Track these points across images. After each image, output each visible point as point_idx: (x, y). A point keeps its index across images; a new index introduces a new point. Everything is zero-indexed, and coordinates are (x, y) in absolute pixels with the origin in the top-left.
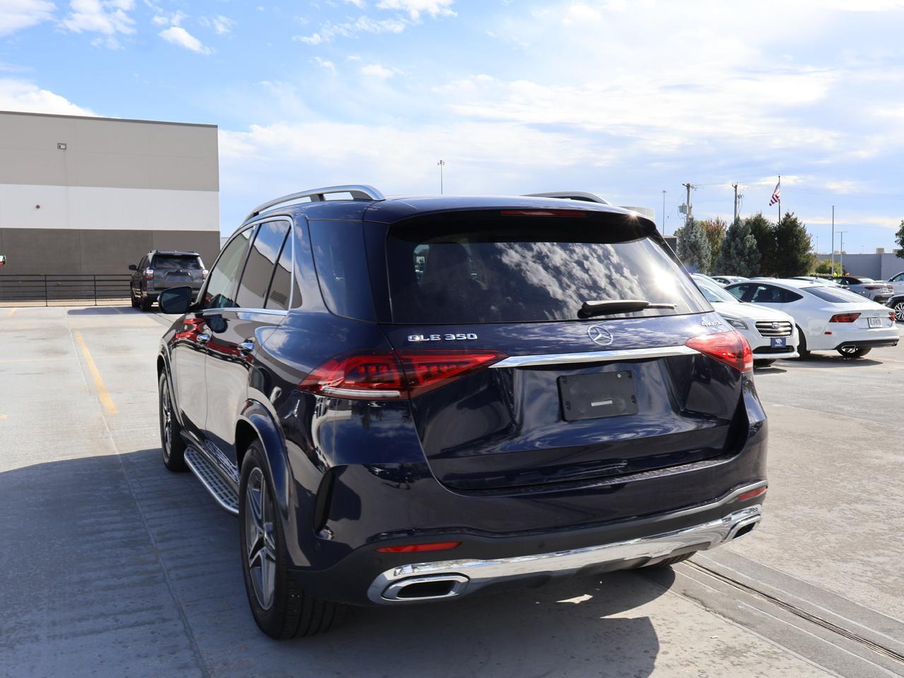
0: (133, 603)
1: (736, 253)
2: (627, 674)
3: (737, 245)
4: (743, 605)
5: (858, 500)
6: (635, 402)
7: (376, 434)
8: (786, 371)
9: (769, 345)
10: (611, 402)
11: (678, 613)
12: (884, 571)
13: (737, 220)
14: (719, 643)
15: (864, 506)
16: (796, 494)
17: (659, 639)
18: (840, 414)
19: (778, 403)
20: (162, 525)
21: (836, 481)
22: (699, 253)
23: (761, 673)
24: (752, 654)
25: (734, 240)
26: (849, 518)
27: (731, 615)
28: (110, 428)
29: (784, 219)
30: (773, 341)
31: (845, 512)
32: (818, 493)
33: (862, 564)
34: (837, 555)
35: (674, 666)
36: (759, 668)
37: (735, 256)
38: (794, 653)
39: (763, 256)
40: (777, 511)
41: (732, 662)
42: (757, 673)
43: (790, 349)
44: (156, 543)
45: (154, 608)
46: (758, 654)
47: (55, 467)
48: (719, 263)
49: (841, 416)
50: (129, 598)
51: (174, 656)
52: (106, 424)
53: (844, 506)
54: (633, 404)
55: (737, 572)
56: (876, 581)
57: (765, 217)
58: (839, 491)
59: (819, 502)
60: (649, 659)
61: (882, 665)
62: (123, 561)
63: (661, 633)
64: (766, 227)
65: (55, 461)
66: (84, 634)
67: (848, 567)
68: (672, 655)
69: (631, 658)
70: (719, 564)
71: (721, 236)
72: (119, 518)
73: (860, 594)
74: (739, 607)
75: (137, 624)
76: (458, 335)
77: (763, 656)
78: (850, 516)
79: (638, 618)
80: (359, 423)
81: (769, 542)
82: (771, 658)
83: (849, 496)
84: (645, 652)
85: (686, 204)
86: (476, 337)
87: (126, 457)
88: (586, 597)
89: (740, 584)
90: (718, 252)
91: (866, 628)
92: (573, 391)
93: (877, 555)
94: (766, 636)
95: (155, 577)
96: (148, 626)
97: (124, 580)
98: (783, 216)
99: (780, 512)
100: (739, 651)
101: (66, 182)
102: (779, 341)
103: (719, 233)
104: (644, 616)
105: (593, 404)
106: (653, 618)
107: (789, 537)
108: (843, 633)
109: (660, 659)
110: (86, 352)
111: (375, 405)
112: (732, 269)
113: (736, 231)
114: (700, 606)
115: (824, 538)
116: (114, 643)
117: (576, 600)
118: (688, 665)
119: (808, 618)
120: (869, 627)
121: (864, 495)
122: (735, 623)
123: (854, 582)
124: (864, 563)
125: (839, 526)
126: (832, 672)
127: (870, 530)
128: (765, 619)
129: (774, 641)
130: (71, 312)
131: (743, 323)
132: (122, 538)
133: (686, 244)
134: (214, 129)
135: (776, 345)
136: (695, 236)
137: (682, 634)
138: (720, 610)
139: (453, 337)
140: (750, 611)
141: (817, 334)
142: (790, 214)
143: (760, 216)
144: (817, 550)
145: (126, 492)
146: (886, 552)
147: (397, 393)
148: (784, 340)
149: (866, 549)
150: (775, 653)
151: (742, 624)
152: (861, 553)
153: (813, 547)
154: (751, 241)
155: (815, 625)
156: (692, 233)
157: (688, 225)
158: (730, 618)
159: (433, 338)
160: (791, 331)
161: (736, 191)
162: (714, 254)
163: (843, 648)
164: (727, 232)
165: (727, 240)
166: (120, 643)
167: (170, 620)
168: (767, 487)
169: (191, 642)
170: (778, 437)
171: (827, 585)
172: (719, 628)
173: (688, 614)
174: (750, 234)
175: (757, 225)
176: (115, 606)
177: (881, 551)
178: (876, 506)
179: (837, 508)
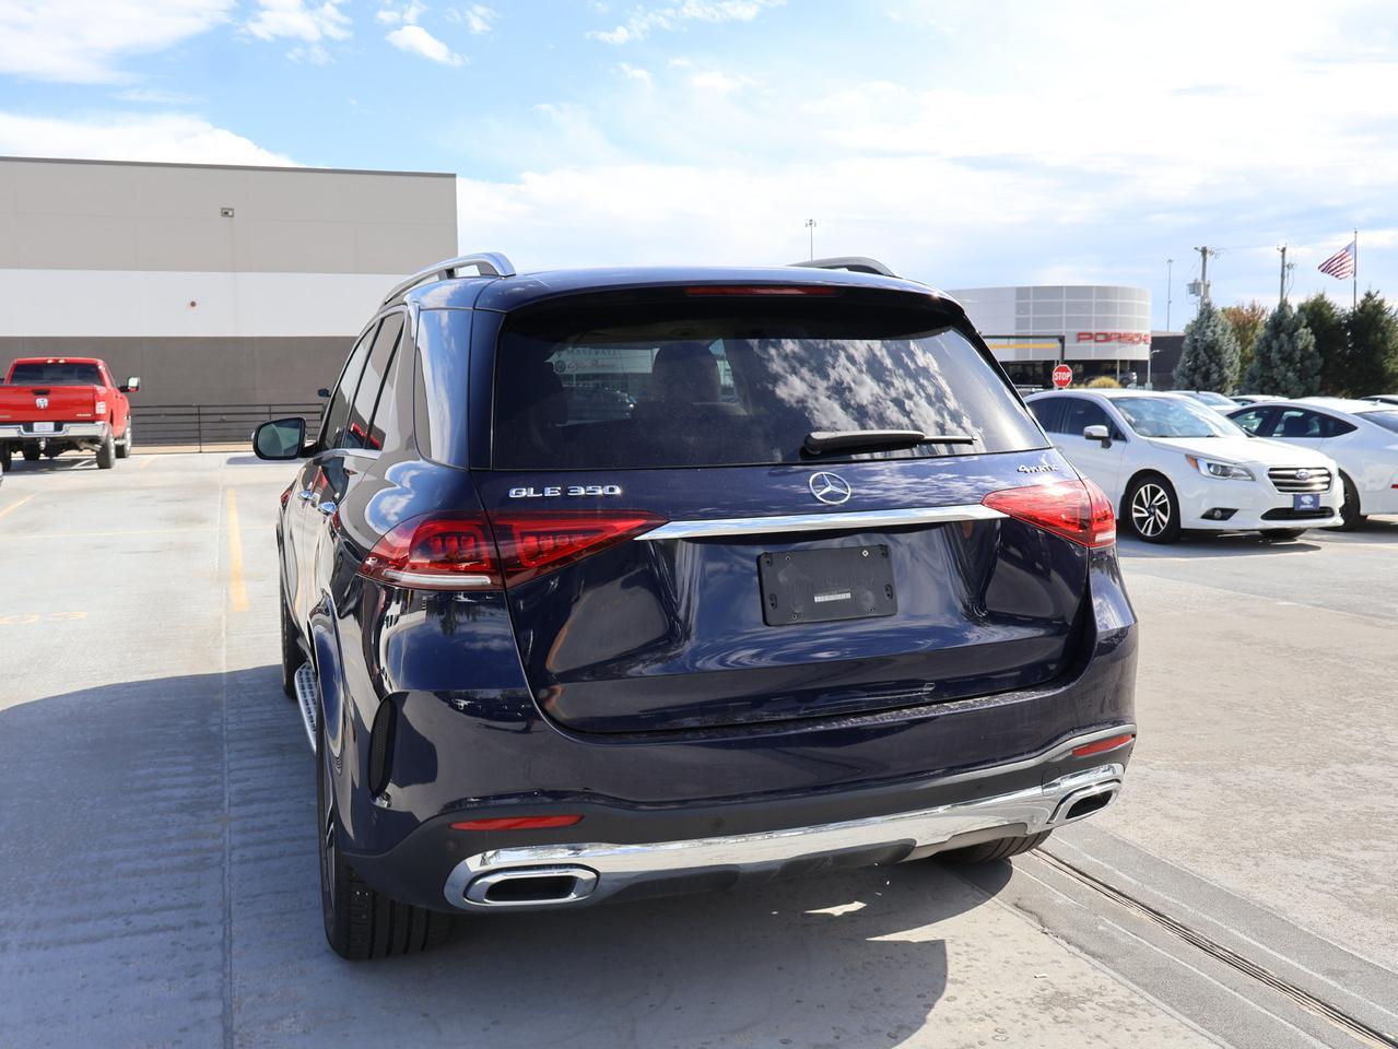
0: (162, 896)
1: (1281, 359)
2: (879, 1031)
3: (1281, 346)
4: (1107, 924)
5: (1365, 757)
6: (891, 595)
7: (467, 644)
8: (1318, 548)
9: (1290, 505)
10: (848, 596)
11: (995, 936)
12: (1366, 874)
13: (1283, 305)
14: (1044, 985)
15: (1372, 768)
16: (1263, 746)
17: (949, 977)
18: (1386, 618)
19: (1287, 598)
20: (248, 780)
21: (1338, 726)
22: (1220, 359)
23: (1098, 1037)
24: (1094, 1005)
25: (1277, 338)
26: (1340, 788)
27: (1081, 941)
28: (227, 633)
29: (1362, 302)
30: (1297, 500)
31: (1335, 777)
32: (1300, 745)
33: (1334, 863)
34: (1296, 847)
35: (957, 1020)
36: (1097, 1028)
37: (1279, 362)
38: (1164, 1006)
39: (1325, 362)
40: (1219, 774)
41: (1055, 1018)
42: (1090, 1037)
43: (1326, 512)
44: (229, 806)
45: (190, 905)
46: (1103, 1005)
47: (126, 690)
48: (1251, 374)
49: (1387, 622)
50: (159, 889)
51: (190, 980)
52: (224, 627)
53: (1336, 767)
54: (887, 598)
55: (1117, 872)
56: (1346, 892)
57: (1330, 298)
58: (1338, 743)
59: (1296, 760)
60: (923, 1009)
61: (1307, 1030)
62: (172, 833)
63: (954, 969)
64: (1333, 316)
65: (129, 681)
66: (73, 942)
67: (1308, 867)
68: (961, 1002)
69: (892, 1005)
70: (1089, 857)
71: (1258, 331)
72: (190, 769)
73: (1311, 912)
74: (1101, 928)
75: (157, 929)
76: (590, 488)
77: (1110, 1008)
78: (1341, 784)
79: (928, 942)
80: (438, 628)
81: (1188, 824)
82: (1124, 1012)
83: (1352, 750)
84: (919, 996)
85: (1200, 280)
86: (618, 491)
87: (234, 676)
88: (857, 906)
89: (1114, 891)
90: (1252, 359)
91: (1302, 968)
92: (782, 578)
93: (1365, 849)
94: (1126, 977)
95: (209, 858)
96: (171, 933)
97: (163, 862)
98: (1361, 297)
99: (1224, 776)
100: (1074, 999)
101: (234, 267)
102: (1307, 499)
103: (1255, 327)
104: (939, 938)
105: (817, 599)
106: (952, 941)
107: (1225, 816)
108: (1257, 974)
109: (941, 1007)
110: (234, 519)
111: (462, 599)
112: (1273, 385)
113: (1281, 323)
114: (1035, 924)
115: (1284, 820)
116: (112, 957)
117: (837, 911)
118: (982, 1020)
119: (1209, 949)
120: (1307, 966)
121: (1378, 750)
122: (1083, 955)
123: (1308, 891)
124: (1337, 861)
125: (1317, 800)
126: (1217, 1038)
127: (1367, 807)
128: (1137, 948)
129: (1138, 984)
130: (232, 461)
131: (1246, 470)
132: (185, 798)
133: (1198, 344)
134: (449, 180)
135: (1303, 507)
136: (1214, 332)
137: (990, 970)
138: (1065, 931)
139: (582, 491)
140: (1116, 935)
141: (1379, 487)
142: (1373, 293)
143: (1322, 296)
144: (1264, 838)
145: (214, 729)
146: (1382, 843)
147: (486, 580)
148: (1316, 498)
149: (1348, 838)
150: (1132, 1004)
151: (1093, 955)
152: (1339, 844)
153: (1259, 833)
154: (1306, 338)
155: (1217, 961)
156: (1208, 327)
157: (1202, 314)
158: (1077, 946)
159: (548, 492)
160: (1329, 483)
161: (1283, 257)
162: (1244, 360)
163: (1249, 998)
164: (1266, 325)
165: (1265, 338)
166: (120, 958)
167: (206, 924)
168: (1134, 736)
169: (225, 959)
170: (1269, 654)
171: (1258, 896)
172: (1054, 961)
173: (1011, 938)
174: (1305, 327)
175: (1317, 313)
176: (135, 901)
177: (1374, 842)
178: (1393, 769)
179: (1322, 772)
